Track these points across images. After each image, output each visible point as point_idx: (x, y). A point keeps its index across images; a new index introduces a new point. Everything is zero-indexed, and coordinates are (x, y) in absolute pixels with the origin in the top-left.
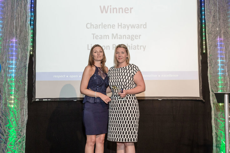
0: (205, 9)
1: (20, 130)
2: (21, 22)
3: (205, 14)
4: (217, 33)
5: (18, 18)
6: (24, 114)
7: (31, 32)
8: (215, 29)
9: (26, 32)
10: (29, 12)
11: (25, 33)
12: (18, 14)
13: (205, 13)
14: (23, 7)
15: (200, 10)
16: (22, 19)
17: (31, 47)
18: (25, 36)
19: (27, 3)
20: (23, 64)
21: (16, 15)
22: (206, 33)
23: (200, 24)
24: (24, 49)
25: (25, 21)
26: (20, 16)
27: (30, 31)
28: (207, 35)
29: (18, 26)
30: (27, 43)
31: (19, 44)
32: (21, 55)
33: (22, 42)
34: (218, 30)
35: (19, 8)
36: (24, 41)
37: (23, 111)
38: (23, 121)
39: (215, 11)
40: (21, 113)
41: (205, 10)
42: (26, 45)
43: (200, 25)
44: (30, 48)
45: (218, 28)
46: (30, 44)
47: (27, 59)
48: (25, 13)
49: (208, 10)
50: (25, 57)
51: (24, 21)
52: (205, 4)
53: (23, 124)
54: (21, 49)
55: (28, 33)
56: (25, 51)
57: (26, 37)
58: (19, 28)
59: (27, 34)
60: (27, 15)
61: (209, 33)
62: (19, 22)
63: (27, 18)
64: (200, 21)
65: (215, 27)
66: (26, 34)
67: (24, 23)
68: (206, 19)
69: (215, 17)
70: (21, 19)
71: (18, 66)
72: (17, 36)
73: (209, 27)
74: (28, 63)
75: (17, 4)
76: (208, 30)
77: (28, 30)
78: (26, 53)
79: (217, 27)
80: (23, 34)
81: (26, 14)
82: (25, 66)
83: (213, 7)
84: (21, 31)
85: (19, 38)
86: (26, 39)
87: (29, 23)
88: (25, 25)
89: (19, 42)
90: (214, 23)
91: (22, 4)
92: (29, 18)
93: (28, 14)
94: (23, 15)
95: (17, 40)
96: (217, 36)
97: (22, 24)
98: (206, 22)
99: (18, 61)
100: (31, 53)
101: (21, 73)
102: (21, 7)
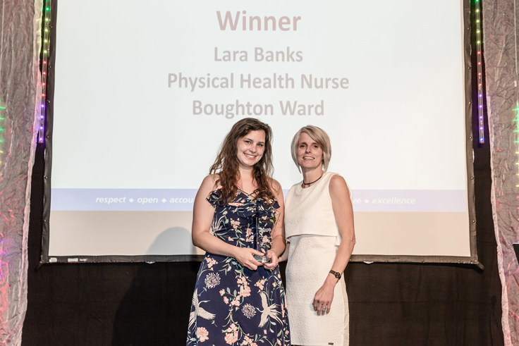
0: (484, 33)
1: (7, 337)
2: (17, 60)
3: (482, 44)
4: (513, 95)
5: (10, 50)
6: (17, 297)
7: (40, 86)
8: (508, 83)
9: (30, 87)
10: (37, 36)
11: (26, 88)
12: (11, 41)
13: (484, 42)
14: (22, 22)
15: (470, 36)
16: (19, 53)
17: (41, 125)
18: (26, 97)
19: (34, 13)
20: (19, 169)
21: (4, 44)
22: (487, 93)
23: (470, 71)
24: (24, 130)
25: (26, 58)
26: (15, 45)
27: (39, 84)
28: (488, 98)
29: (10, 71)
30: (32, 114)
31: (11, 118)
32: (14, 145)
33: (20, 112)
34: (516, 86)
35: (12, 25)
36: (23, 109)
37: (17, 289)
38: (16, 315)
39: (509, 38)
40: (10, 294)
41: (484, 36)
42: (27, 119)
43: (470, 74)
44: (37, 127)
45: (515, 82)
46: (39, 117)
47: (29, 155)
48: (28, 40)
49: (492, 37)
50: (25, 151)
51: (24, 59)
52: (484, 21)
53: (14, 322)
54: (15, 129)
55: (34, 89)
56: (24, 134)
57: (29, 98)
58: (12, 75)
59: (32, 92)
60: (32, 45)
61: (494, 95)
62: (11, 61)
63: (32, 50)
64: (470, 64)
65: (509, 79)
66: (29, 92)
67: (25, 63)
68: (485, 57)
69: (507, 55)
70: (16, 54)
71: (6, 171)
72: (5, 97)
73: (493, 79)
74: (31, 164)
75: (8, 16)
76: (491, 87)
77: (33, 81)
78: (26, 139)
79: (513, 79)
80: (20, 91)
81: (31, 41)
82: (24, 173)
83: (503, 28)
84: (16, 84)
85: (11, 102)
86: (27, 104)
87: (36, 62)
88: (28, 69)
89: (9, 112)
90: (507, 68)
91: (21, 16)
92: (37, 50)
93: (34, 42)
94: (23, 44)
95: (6, 106)
96: (515, 101)
97: (19, 66)
98: (486, 66)
99: (7, 158)
100: (41, 139)
101: (15, 190)
102: (19, 23)
